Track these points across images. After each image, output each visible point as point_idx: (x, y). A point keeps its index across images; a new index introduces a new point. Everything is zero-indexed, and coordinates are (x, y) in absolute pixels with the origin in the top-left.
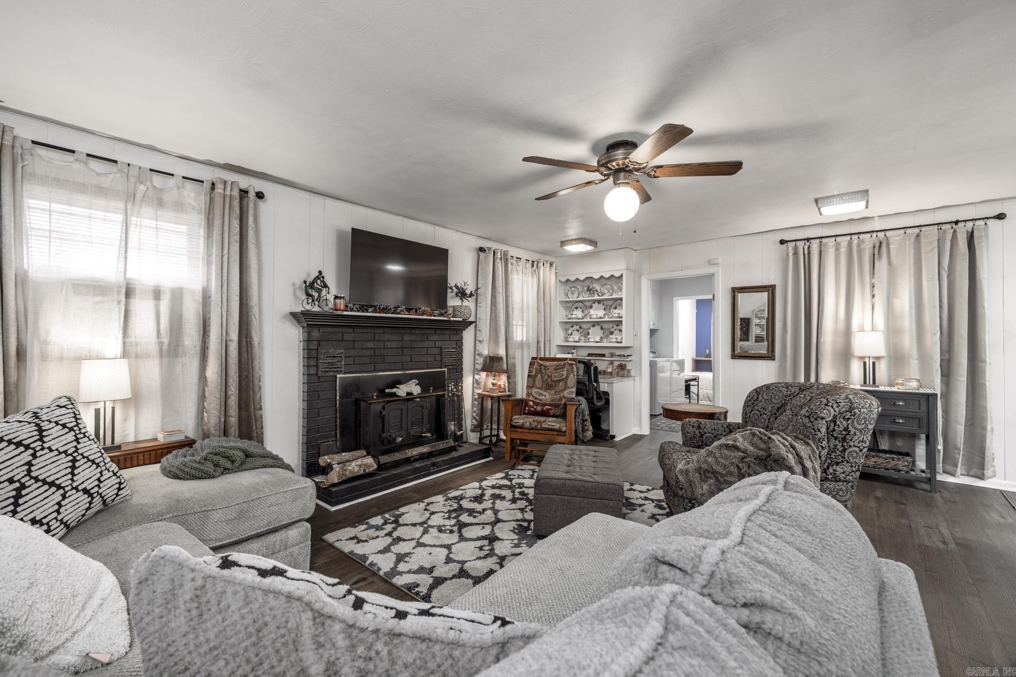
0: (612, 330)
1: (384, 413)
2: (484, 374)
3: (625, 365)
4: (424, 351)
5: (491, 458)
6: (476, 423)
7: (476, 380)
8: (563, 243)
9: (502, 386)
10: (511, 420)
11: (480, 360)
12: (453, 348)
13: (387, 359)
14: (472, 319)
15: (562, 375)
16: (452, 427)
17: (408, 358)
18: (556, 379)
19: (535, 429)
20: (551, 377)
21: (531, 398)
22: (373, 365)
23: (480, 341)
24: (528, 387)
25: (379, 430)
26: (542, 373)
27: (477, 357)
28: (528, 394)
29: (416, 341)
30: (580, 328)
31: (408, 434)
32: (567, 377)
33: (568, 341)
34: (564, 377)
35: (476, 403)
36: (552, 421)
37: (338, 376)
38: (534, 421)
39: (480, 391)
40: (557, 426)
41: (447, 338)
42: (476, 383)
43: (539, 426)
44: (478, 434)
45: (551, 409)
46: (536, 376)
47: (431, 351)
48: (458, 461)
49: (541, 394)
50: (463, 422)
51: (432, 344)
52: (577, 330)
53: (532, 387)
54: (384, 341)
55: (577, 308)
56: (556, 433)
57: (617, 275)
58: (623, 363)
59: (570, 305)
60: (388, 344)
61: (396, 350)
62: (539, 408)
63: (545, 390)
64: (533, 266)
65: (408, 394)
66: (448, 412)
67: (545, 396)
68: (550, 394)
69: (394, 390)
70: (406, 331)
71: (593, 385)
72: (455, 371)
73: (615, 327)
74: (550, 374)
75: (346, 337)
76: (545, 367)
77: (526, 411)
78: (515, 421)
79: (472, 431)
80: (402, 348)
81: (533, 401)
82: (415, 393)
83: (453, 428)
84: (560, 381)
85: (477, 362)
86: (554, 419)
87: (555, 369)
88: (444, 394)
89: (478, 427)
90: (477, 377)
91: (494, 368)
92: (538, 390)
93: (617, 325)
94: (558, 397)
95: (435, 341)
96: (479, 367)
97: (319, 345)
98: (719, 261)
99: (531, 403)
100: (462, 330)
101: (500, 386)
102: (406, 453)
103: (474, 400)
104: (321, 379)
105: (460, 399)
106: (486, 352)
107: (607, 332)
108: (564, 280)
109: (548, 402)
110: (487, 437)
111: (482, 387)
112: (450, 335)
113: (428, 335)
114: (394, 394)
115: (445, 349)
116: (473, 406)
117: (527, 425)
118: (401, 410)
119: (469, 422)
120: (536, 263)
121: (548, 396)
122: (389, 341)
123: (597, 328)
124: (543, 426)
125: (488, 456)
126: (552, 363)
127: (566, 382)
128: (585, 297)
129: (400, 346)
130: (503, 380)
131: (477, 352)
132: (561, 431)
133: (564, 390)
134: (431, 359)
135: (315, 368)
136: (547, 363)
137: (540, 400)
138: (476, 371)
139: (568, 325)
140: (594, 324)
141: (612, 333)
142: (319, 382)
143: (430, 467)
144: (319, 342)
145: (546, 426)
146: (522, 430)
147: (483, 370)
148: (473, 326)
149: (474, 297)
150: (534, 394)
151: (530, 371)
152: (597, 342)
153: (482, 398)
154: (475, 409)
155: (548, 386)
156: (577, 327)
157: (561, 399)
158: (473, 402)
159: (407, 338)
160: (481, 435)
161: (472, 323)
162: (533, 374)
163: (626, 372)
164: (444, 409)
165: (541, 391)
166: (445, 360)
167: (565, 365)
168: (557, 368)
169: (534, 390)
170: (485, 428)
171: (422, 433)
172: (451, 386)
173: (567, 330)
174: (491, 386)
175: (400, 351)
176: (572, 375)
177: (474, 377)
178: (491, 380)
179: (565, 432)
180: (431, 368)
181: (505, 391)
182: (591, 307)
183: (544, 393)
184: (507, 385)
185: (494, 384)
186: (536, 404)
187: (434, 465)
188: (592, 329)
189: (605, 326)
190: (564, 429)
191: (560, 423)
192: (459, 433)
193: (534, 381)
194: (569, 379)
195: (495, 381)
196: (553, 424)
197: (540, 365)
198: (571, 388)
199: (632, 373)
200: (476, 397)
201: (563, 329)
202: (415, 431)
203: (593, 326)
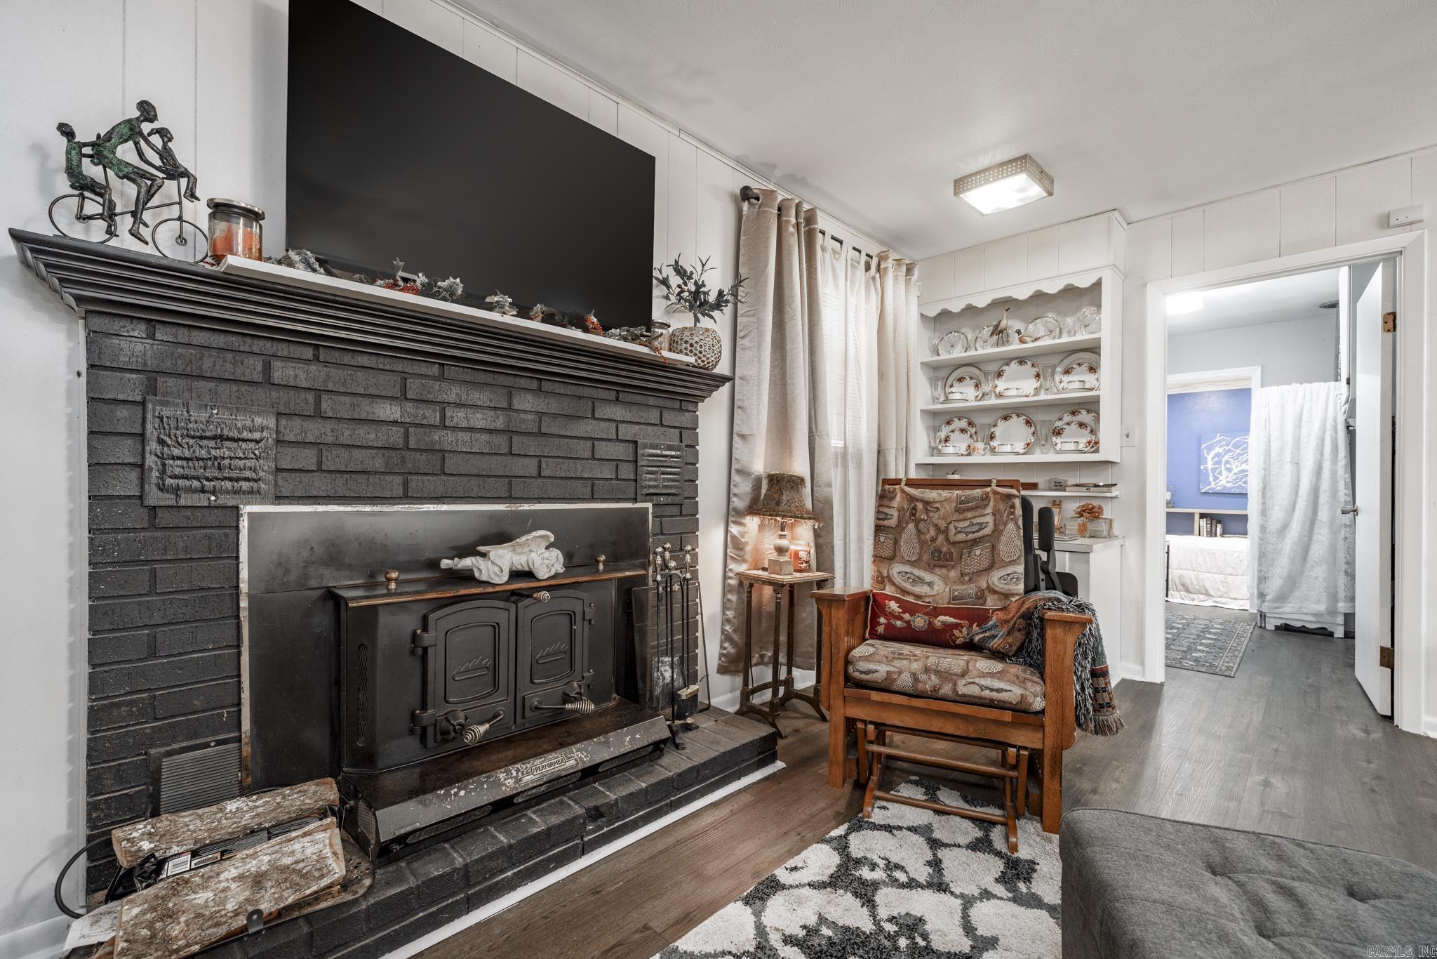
0: (1058, 424)
1: (427, 638)
2: (752, 522)
3: (1100, 507)
4: (583, 449)
5: (780, 765)
6: (730, 649)
7: (734, 537)
8: (960, 184)
9: (802, 555)
10: (847, 662)
11: (744, 487)
12: (670, 448)
13: (451, 464)
14: (723, 368)
15: (982, 526)
16: (665, 672)
17: (530, 466)
18: (961, 537)
19: (934, 696)
20: (946, 530)
21: (889, 590)
22: (398, 480)
23: (743, 437)
24: (878, 558)
25: (412, 698)
26: (918, 522)
27: (736, 478)
28: (881, 579)
29: (555, 416)
30: (970, 424)
31: (519, 706)
32: (997, 532)
33: (940, 454)
34: (988, 531)
35: (733, 598)
36: (991, 675)
37: (247, 509)
38: (927, 670)
39: (742, 568)
40: (1013, 693)
41: (654, 416)
42: (734, 546)
43: (946, 689)
44: (739, 680)
45: (957, 626)
46: (900, 528)
47: (604, 450)
48: (679, 790)
49: (918, 580)
50: (699, 651)
51: (608, 430)
52: (963, 431)
53: (891, 559)
54: (443, 405)
55: (960, 380)
56: (1007, 716)
57: (1084, 282)
58: (1095, 503)
59: (944, 373)
60: (458, 417)
61: (484, 437)
62: (920, 622)
63: (930, 568)
64: (868, 268)
65: (516, 575)
66: (654, 629)
67: (930, 584)
68: (945, 579)
69: (467, 562)
70: (523, 382)
71: (1036, 557)
72: (675, 510)
73: (1067, 418)
74: (942, 524)
75: (281, 372)
76: (927, 503)
77: (881, 629)
78: (863, 666)
79: (722, 670)
80: (509, 432)
81: (897, 600)
82: (543, 573)
83: (668, 675)
84: (975, 542)
85: (734, 490)
86: (997, 666)
87: (957, 510)
88: (645, 577)
89: (737, 663)
90: (734, 529)
91: (783, 507)
92: (907, 569)
93: (1073, 413)
94: (971, 589)
95: (618, 422)
96: (738, 503)
97: (152, 389)
98: (1425, 214)
99: (893, 606)
100: (697, 399)
101: (796, 555)
102: (500, 784)
103: (726, 589)
104: (164, 518)
105: (690, 588)
106: (759, 466)
107: (1044, 431)
108: (933, 312)
109: (943, 604)
110: (764, 687)
111: (748, 557)
112: (661, 409)
113: (594, 401)
114: (467, 577)
115: (645, 447)
116: (725, 607)
117: (905, 681)
118: (495, 627)
119: (711, 648)
120: (875, 260)
121: (939, 586)
122: (460, 405)
123: (1017, 423)
124: (962, 689)
125: (772, 758)
126: (945, 494)
127: (993, 548)
128: (987, 349)
129: (500, 423)
130: (802, 539)
131: (735, 466)
132: (1026, 712)
133: (989, 569)
134: (607, 472)
135: (134, 475)
136: (932, 495)
137: (918, 597)
138: (732, 515)
139: (940, 419)
140: (1007, 413)
141: (1058, 432)
142: (153, 526)
143: (584, 825)
144: (152, 378)
145: (974, 690)
146: (886, 697)
147: (753, 509)
148: (725, 390)
149: (728, 310)
150: (898, 580)
151: (880, 515)
152: (1018, 454)
153: (747, 586)
154: (730, 614)
155: (939, 559)
156: (963, 423)
157: (981, 596)
158: (724, 594)
159: (525, 402)
160: (746, 683)
161: (723, 380)
162: (893, 522)
163: (1104, 527)
164: (643, 618)
165: (917, 572)
166: (647, 479)
167: (985, 498)
168: (962, 508)
169: (897, 569)
170: (754, 661)
171: (567, 699)
172: (661, 552)
173: (936, 429)
174: (774, 556)
175: (501, 442)
176: (1011, 526)
177: (727, 531)
178: (771, 540)
179: (1043, 712)
180: (603, 500)
181: (808, 570)
182: (1000, 374)
183: (928, 577)
184: (813, 551)
185: (781, 550)
186: (906, 607)
187: (596, 814)
188: (1001, 424)
189: (1037, 417)
190: (1038, 704)
191: (1022, 682)
192: (684, 693)
193: (896, 542)
194: (1003, 539)
195: (784, 543)
196: (997, 684)
197: (912, 499)
198: (1013, 562)
199: (1116, 530)
200: (733, 582)
201: (927, 428)
202: (540, 694)
203: (1006, 418)
